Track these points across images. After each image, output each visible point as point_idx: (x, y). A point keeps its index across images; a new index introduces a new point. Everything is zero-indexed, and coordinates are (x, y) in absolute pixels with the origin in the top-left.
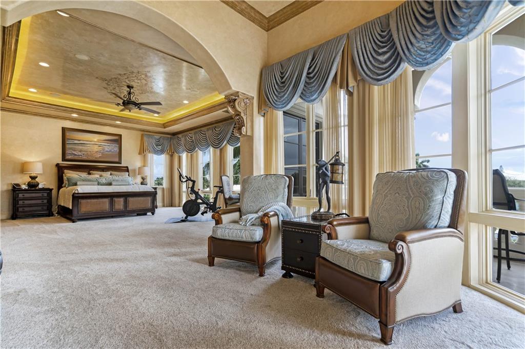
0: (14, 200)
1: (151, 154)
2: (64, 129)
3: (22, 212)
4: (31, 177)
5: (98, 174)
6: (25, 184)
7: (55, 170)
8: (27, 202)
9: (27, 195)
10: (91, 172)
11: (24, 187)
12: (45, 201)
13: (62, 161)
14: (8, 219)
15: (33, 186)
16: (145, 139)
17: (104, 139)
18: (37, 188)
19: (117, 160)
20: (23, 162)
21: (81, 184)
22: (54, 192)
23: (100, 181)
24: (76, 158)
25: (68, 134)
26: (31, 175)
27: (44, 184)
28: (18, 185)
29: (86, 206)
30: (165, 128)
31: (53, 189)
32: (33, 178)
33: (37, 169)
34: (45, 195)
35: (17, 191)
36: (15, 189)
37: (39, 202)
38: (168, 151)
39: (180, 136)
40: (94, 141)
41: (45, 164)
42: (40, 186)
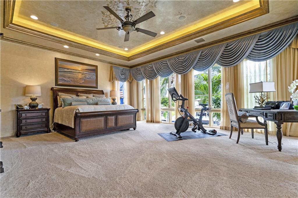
0: (18, 119)
1: (118, 81)
2: (56, 59)
3: (24, 130)
4: (31, 99)
5: (85, 96)
6: (26, 105)
7: (50, 93)
8: (28, 121)
9: (29, 115)
10: (79, 94)
11: (26, 107)
12: (44, 120)
13: (56, 86)
14: (12, 137)
15: (33, 107)
16: (114, 69)
17: (86, 69)
18: (37, 108)
19: (95, 85)
20: (25, 86)
21: (75, 104)
22: (51, 112)
23: (88, 101)
24: (66, 83)
25: (59, 63)
26: (32, 97)
27: (43, 105)
28: (21, 106)
29: (87, 125)
30: (129, 61)
31: (50, 109)
32: (33, 100)
33: (37, 92)
34: (44, 114)
35: (20, 111)
36: (19, 109)
37: (39, 120)
38: (129, 80)
39: (139, 67)
40: (79, 70)
41: (42, 87)
42: (40, 107)
